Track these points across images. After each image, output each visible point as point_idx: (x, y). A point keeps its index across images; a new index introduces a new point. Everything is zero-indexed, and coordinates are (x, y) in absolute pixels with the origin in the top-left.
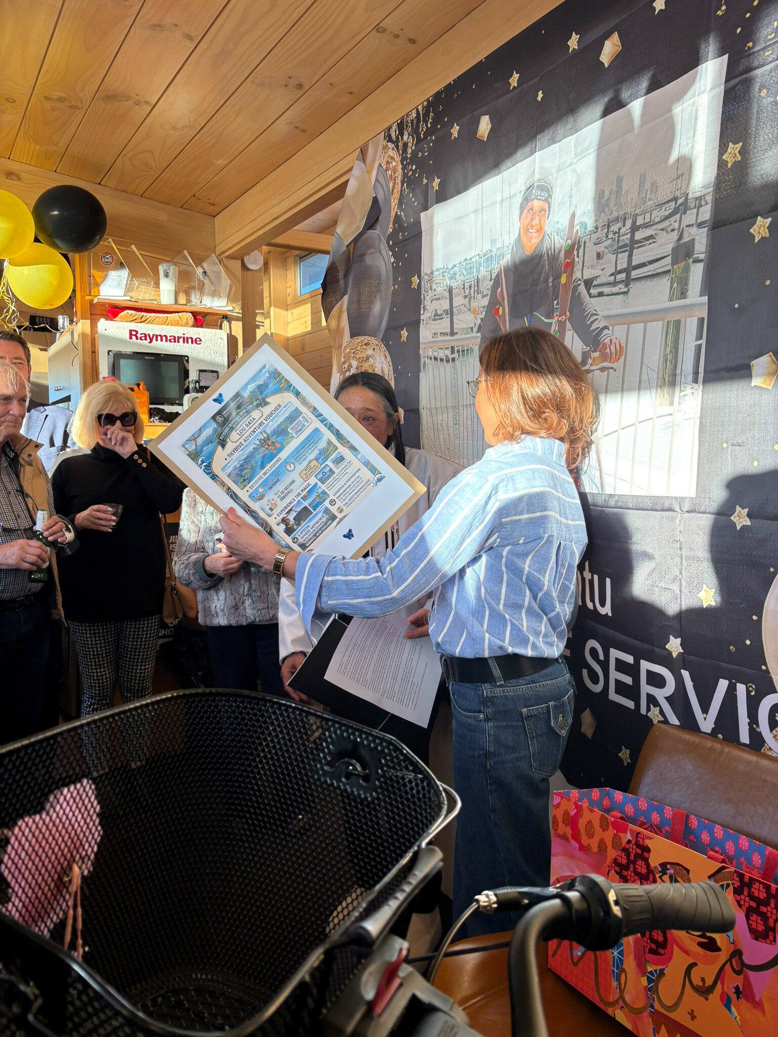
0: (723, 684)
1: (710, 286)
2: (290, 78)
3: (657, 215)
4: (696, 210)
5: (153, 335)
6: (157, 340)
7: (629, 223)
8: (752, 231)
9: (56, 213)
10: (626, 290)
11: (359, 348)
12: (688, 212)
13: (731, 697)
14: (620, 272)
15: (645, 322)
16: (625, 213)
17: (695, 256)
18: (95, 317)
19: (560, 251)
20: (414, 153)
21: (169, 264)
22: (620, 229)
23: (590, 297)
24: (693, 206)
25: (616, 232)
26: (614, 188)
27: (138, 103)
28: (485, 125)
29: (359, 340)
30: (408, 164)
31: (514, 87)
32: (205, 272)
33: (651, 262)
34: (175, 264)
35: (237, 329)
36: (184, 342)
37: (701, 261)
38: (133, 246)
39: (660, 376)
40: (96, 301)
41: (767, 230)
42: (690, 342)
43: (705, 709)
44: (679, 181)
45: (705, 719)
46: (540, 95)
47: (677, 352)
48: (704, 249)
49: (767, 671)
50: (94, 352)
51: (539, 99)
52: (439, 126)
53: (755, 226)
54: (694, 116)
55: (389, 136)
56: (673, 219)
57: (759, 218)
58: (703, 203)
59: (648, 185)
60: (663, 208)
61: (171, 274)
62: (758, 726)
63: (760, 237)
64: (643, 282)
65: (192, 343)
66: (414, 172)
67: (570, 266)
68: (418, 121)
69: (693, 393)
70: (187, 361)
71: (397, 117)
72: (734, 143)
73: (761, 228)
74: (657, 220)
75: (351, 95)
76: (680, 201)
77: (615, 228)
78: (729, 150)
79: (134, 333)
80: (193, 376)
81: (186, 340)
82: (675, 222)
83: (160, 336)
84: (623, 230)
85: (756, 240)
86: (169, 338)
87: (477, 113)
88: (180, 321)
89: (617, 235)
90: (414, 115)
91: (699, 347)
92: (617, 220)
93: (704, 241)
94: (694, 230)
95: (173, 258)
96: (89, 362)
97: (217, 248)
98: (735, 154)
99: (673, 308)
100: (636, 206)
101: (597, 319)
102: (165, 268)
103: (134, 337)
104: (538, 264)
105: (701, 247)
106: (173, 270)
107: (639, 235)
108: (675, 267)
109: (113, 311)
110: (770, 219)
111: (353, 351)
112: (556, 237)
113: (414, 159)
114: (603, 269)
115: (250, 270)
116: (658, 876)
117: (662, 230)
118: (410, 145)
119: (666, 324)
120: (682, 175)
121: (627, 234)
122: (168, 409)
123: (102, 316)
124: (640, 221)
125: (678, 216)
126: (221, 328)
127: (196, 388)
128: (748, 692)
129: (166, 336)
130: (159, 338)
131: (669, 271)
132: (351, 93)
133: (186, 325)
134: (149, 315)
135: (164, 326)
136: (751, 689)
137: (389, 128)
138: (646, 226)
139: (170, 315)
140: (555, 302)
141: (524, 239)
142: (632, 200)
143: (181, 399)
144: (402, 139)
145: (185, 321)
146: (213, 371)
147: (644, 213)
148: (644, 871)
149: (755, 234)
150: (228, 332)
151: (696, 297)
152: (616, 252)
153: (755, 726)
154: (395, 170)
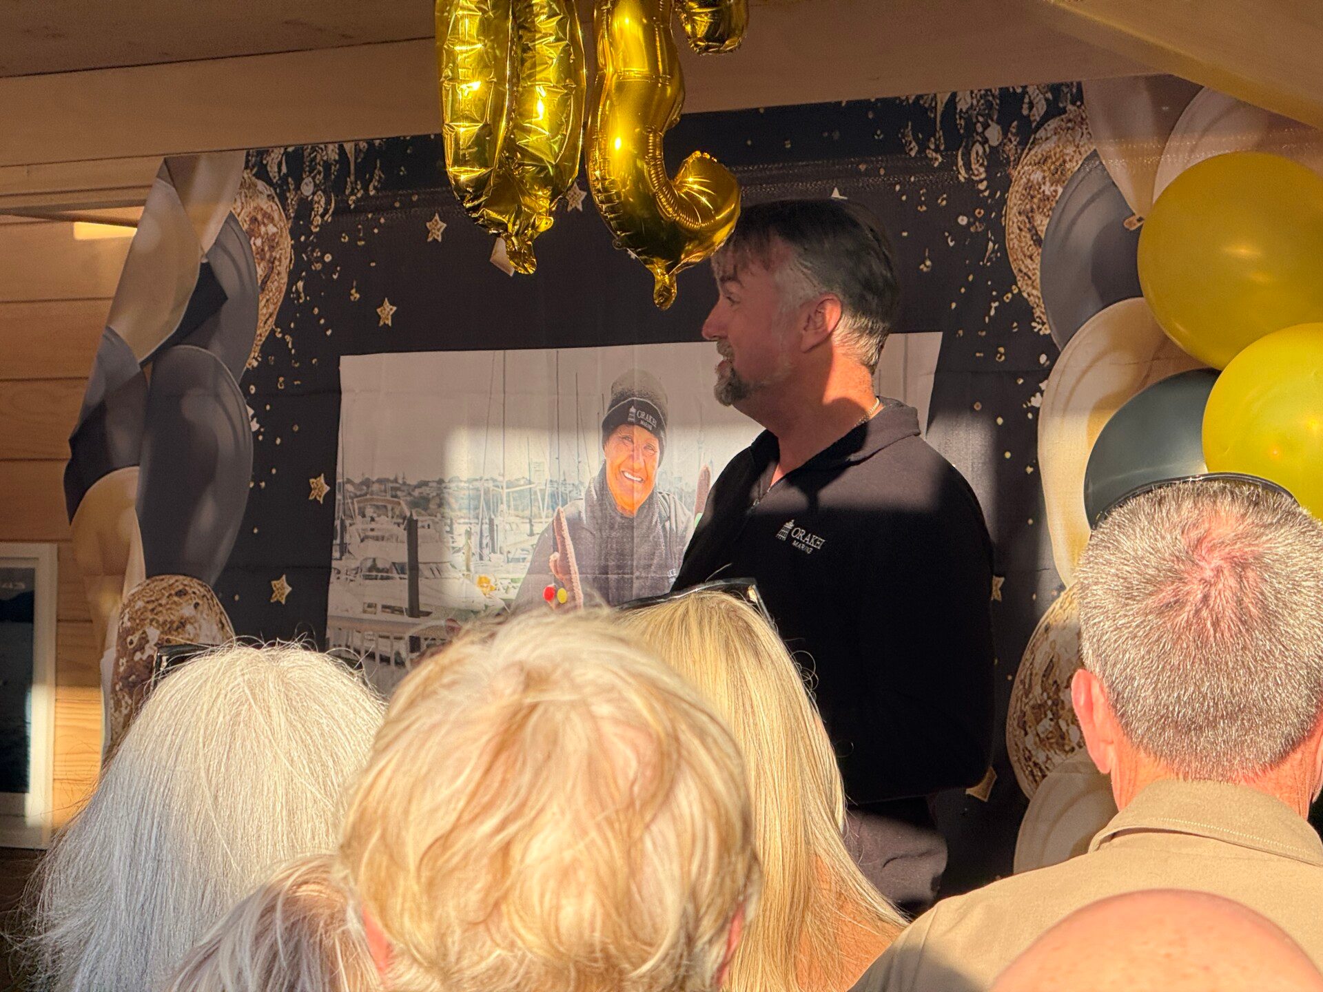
11: (163, 602)
20: (329, 229)
29: (165, 584)
30: (311, 244)
52: (397, 205)
55: (262, 167)
66: (328, 267)
68: (344, 172)
90: (333, 155)
111: (150, 606)
113: (327, 238)
118: (319, 208)
137: (263, 152)
154: (272, 242)
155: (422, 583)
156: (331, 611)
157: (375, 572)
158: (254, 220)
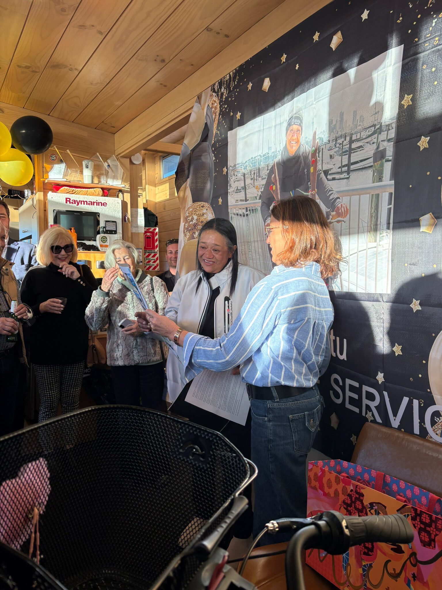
0: (406, 400)
1: (395, 175)
2: (158, 56)
3: (364, 134)
4: (386, 132)
5: (79, 201)
6: (81, 204)
7: (348, 139)
8: (418, 144)
9: (24, 131)
10: (348, 176)
11: (198, 209)
12: (382, 133)
13: (410, 407)
14: (344, 166)
15: (360, 195)
16: (346, 133)
17: (386, 158)
18: (46, 191)
19: (309, 154)
20: (227, 98)
21: (88, 161)
22: (343, 142)
23: (328, 180)
24: (385, 129)
25: (341, 144)
26: (339, 119)
27: (71, 70)
28: (267, 83)
29: (198, 204)
30: (223, 104)
31: (284, 62)
32: (109, 165)
33: (361, 161)
34: (92, 160)
35: (127, 197)
36: (97, 205)
37: (390, 161)
38: (68, 151)
39: (369, 225)
40: (46, 181)
41: (427, 144)
42: (385, 206)
43: (395, 414)
44: (377, 115)
45: (395, 420)
46: (297, 66)
47: (377, 212)
48: (391, 154)
49: (431, 392)
50: (45, 210)
51: (297, 68)
52: (241, 84)
53: (420, 141)
54: (385, 79)
55: (214, 89)
56: (373, 137)
57: (423, 137)
58: (390, 128)
59: (358, 117)
60: (368, 131)
61: (89, 166)
62: (424, 424)
63: (423, 148)
64: (357, 172)
65: (102, 205)
66: (226, 109)
67: (315, 162)
68: (230, 81)
69: (387, 235)
70: (99, 216)
71: (219, 78)
72: (408, 95)
73: (424, 142)
74: (364, 137)
75: (192, 66)
76: (377, 127)
77: (340, 141)
78: (405, 98)
79: (68, 200)
80: (102, 224)
81: (98, 204)
82: (375, 138)
83: (83, 201)
84: (345, 143)
85: (421, 150)
86: (88, 203)
87: (262, 76)
88: (95, 193)
89: (341, 145)
90: (228, 78)
91: (390, 209)
92: (341, 136)
93: (392, 149)
94: (385, 143)
95: (91, 157)
96: (42, 216)
97: (116, 152)
98: (409, 101)
99: (375, 187)
100: (351, 129)
101: (332, 193)
102: (86, 163)
103: (68, 202)
104: (297, 161)
105: (390, 153)
106: (91, 164)
107: (354, 146)
108: (375, 164)
109: (57, 187)
110: (429, 138)
111: (194, 210)
112: (306, 146)
113: (226, 102)
114: (334, 165)
115: (134, 164)
116: (368, 510)
117: (367, 143)
118: (225, 94)
119: (371, 196)
120: (378, 112)
121: (347, 145)
122: (88, 243)
123: (51, 190)
124: (354, 138)
125: (376, 135)
126: (118, 197)
127: (103, 231)
128: (420, 404)
129: (86, 202)
130: (83, 203)
131: (372, 166)
132: (192, 65)
133: (98, 195)
134: (77, 189)
135: (85, 196)
136: (421, 403)
137: (214, 85)
138: (358, 140)
139: (89, 190)
140: (309, 183)
141: (288, 147)
142: (349, 125)
143: (96, 238)
144: (221, 90)
145: (97, 193)
146: (113, 222)
147: (356, 133)
148: (360, 507)
149: (420, 146)
150: (122, 199)
151: (388, 181)
152: (341, 155)
153: (423, 424)
154: (216, 108)
155: (247, 191)
156: (229, 204)
157: (238, 191)
158: (213, 104)
